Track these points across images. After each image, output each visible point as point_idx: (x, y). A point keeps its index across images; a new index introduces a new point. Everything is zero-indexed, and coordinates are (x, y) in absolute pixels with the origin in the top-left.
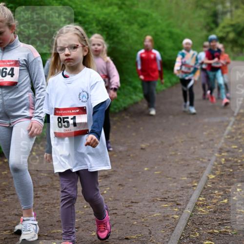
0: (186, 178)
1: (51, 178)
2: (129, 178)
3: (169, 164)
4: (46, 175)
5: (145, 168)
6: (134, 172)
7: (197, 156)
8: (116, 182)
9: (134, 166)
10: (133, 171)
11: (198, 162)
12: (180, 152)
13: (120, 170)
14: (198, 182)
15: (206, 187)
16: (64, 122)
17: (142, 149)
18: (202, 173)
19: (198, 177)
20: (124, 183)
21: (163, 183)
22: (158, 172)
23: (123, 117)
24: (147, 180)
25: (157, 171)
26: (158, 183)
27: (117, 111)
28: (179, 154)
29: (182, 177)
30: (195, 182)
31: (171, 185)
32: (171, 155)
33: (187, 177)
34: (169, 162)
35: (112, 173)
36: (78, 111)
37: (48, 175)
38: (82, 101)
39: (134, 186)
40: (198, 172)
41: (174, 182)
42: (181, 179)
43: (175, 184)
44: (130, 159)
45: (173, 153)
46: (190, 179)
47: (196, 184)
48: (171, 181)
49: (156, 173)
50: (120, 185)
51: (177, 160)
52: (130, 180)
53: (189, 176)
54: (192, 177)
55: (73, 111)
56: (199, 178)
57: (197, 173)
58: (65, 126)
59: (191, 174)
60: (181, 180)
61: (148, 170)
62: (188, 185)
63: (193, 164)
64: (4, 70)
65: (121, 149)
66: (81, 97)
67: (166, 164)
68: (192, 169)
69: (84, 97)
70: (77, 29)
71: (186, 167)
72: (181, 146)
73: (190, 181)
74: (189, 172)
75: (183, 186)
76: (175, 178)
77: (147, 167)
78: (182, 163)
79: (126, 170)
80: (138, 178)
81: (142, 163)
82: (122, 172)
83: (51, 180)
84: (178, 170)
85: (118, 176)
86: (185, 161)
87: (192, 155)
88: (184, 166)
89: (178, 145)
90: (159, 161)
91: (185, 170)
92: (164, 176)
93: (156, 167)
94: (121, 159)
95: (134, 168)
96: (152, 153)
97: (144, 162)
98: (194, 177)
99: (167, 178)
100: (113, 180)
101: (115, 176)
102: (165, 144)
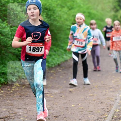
0: (100, 112)
1: (9, 112)
2: (61, 112)
3: (89, 102)
4: (5, 110)
5: (72, 105)
6: (65, 108)
7: (108, 97)
8: (53, 114)
9: (65, 103)
10: (64, 107)
11: (108, 101)
12: (96, 94)
13: (55, 106)
14: (108, 114)
15: (113, 117)
17: (70, 92)
18: (110, 108)
19: (108, 111)
20: (58, 115)
21: (84, 115)
22: (82, 108)
23: (58, 70)
24: (74, 113)
25: (80, 107)
26: (81, 115)
27: (53, 66)
28: (95, 95)
29: (97, 111)
30: (106, 114)
32: (90, 96)
34: (89, 101)
35: (50, 108)
37: (6, 110)
39: (65, 117)
40: (108, 107)
41: (92, 115)
44: (62, 99)
45: (92, 95)
47: (107, 116)
48: (90, 114)
49: (80, 108)
50: (55, 116)
51: (94, 99)
52: (63, 113)
53: (102, 110)
54: (104, 111)
57: (108, 108)
60: (97, 113)
62: (102, 116)
63: (105, 102)
65: (56, 91)
67: (87, 102)
68: (104, 106)
71: (100, 104)
72: (97, 90)
73: (103, 114)
74: (102, 108)
75: (98, 117)
76: (93, 112)
77: (74, 105)
78: (97, 101)
79: (59, 106)
80: (68, 112)
81: (70, 102)
82: (57, 108)
83: (9, 113)
84: (95, 106)
85: (54, 111)
86: (99, 100)
87: (104, 96)
88: (99, 103)
89: (94, 89)
90: (82, 100)
91: (100, 106)
92: (85, 110)
93: (80, 104)
94: (56, 98)
95: (65, 105)
96: (77, 95)
97: (71, 101)
98: (105, 111)
99: (87, 112)
100: (51, 113)
101: (52, 110)
102: (86, 89)
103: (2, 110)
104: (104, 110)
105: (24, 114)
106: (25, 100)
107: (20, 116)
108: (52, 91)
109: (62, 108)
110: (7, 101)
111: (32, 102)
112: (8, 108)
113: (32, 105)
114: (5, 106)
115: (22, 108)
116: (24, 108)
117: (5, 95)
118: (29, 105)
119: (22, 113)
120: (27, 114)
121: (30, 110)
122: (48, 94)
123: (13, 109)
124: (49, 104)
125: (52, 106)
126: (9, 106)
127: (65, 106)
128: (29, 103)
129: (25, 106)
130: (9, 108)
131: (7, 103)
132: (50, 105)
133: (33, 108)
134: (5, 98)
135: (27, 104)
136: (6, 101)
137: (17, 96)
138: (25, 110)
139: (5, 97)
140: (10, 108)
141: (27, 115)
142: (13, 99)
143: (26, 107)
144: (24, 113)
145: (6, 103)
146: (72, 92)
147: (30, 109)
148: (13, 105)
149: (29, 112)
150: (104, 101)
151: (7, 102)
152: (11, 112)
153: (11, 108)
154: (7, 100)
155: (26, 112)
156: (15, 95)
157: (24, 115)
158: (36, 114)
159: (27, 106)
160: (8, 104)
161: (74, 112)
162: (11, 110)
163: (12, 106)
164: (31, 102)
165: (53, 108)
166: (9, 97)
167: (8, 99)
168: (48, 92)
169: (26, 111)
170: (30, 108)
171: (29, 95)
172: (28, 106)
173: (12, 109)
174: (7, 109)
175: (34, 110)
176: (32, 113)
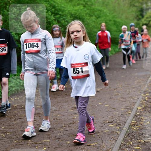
0: (124, 109)
5: (99, 103)
6: (93, 105)
7: (131, 96)
9: (93, 101)
10: (92, 105)
11: (131, 99)
12: (121, 93)
14: (131, 111)
15: (136, 114)
16: (77, 71)
18: (134, 106)
19: (131, 108)
21: (110, 112)
22: (108, 105)
24: (101, 110)
25: (106, 105)
26: (107, 112)
28: (120, 94)
31: (115, 113)
32: (115, 95)
34: (114, 99)
36: (83, 65)
38: (86, 60)
39: (93, 113)
40: (131, 105)
41: (117, 112)
42: (121, 109)
45: (117, 94)
46: (127, 109)
47: (130, 113)
48: (115, 111)
49: (106, 106)
51: (118, 98)
52: (91, 110)
55: (81, 65)
56: (131, 109)
58: (77, 73)
60: (121, 110)
62: (126, 113)
63: (128, 101)
64: (33, 44)
66: (85, 57)
67: (112, 100)
68: (128, 104)
69: (87, 57)
70: (79, 22)
73: (127, 111)
74: (126, 105)
75: (122, 114)
76: (118, 109)
77: (101, 103)
78: (122, 100)
80: (95, 109)
81: (98, 100)
84: (119, 104)
86: (123, 99)
87: (128, 95)
88: (123, 101)
89: (119, 89)
90: (108, 99)
91: (124, 104)
92: (111, 108)
93: (106, 102)
95: (93, 103)
96: (104, 94)
97: (99, 99)
98: (129, 108)
99: (112, 109)
102: (111, 89)
103: (37, 107)
104: (127, 107)
106: (57, 98)
107: (53, 112)
111: (63, 100)
113: (64, 103)
115: (54, 105)
118: (61, 103)
119: (55, 110)
120: (59, 110)
121: (61, 108)
128: (61, 101)
129: (57, 104)
135: (59, 102)
138: (58, 107)
143: (59, 105)
144: (57, 110)
146: (99, 91)
147: (62, 107)
149: (61, 109)
150: (128, 100)
157: (57, 112)
158: (67, 110)
159: (59, 103)
161: (101, 109)
170: (62, 106)
171: (61, 94)
175: (65, 107)
176: (64, 110)
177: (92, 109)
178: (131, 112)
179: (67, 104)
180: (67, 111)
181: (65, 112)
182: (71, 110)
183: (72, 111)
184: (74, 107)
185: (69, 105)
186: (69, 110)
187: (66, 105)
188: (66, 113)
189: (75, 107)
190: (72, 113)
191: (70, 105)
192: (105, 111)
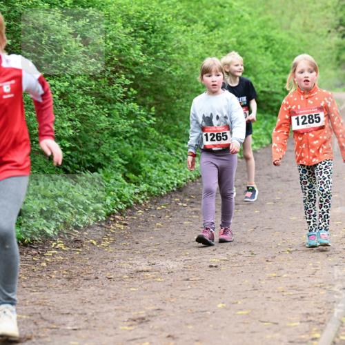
0: (298, 324)
1: (35, 323)
2: (187, 324)
3: (266, 295)
4: (24, 317)
5: (219, 303)
6: (197, 312)
7: (320, 281)
8: (162, 330)
9: (197, 299)
10: (195, 309)
11: (323, 292)
12: (288, 273)
13: (168, 307)
14: (322, 331)
15: (337, 340)
17: (211, 266)
18: (329, 313)
19: (321, 320)
20: (177, 333)
21: (253, 332)
22: (244, 312)
23: (176, 203)
24: (223, 328)
25: (241, 310)
26: (243, 333)
27: (164, 192)
28: (285, 276)
29: (291, 321)
30: (317, 331)
31: (269, 337)
32: (269, 278)
33: (301, 322)
34: (267, 292)
35: (155, 313)
37: (28, 317)
39: (197, 338)
40: (321, 311)
41: (275, 332)
42: (288, 324)
43: (277, 335)
44: (189, 287)
45: (274, 275)
46: (307, 325)
47: (317, 335)
48: (268, 329)
49: (240, 312)
50: (169, 336)
51: (280, 288)
52: (190, 327)
53: (305, 319)
54: (310, 321)
56: (323, 324)
57: (320, 314)
59: (308, 314)
60: (289, 327)
61: (225, 308)
62: (303, 337)
63: (312, 297)
65: (172, 265)
67: (259, 295)
68: (310, 306)
71: (298, 303)
72: (289, 260)
73: (307, 329)
74: (305, 312)
75: (292, 340)
76: (277, 324)
77: (223, 303)
78: (291, 293)
79: (181, 308)
80: (205, 323)
81: (212, 294)
82: (173, 311)
83: (35, 327)
84: (283, 306)
85: (165, 320)
86: (297, 290)
87: (309, 279)
88: (294, 299)
89: (282, 258)
90: (247, 291)
91: (298, 307)
92: (254, 319)
93: (239, 303)
94: (171, 286)
95: (198, 303)
96: (233, 275)
97: (216, 292)
98: (314, 321)
99: (262, 324)
100: (156, 327)
101: (161, 319)
102: (257, 257)
104: (309, 318)
105: (80, 329)
106: (81, 288)
107: (69, 335)
108: (161, 263)
109: (189, 311)
110: (31, 291)
111: (102, 295)
112: (34, 312)
113: (102, 305)
114: (26, 305)
115: (72, 312)
116: (80, 312)
117: (25, 276)
118: (92, 304)
119: (75, 327)
120: (87, 329)
121: (95, 319)
122: (148, 271)
123: (47, 315)
124: (152, 300)
125: (161, 307)
126: (36, 307)
127: (197, 307)
128: (94, 298)
129: (81, 308)
130: (36, 313)
131: (31, 297)
132: (155, 305)
133: (106, 312)
134: (25, 285)
135: (89, 302)
136: (28, 292)
137: (59, 279)
138: (83, 318)
139: (25, 281)
140: (39, 313)
141: (88, 331)
142: (48, 285)
143: (86, 310)
144: (81, 327)
145: (28, 297)
146: (216, 266)
147: (96, 316)
148: (48, 304)
149: (92, 324)
150: (310, 293)
151: (32, 294)
152: (42, 324)
153: (42, 313)
154: (30, 289)
155: (86, 323)
156: (53, 276)
157: (80, 332)
158: (115, 328)
159: (88, 305)
160: (33, 300)
161: (222, 325)
162: (42, 318)
163: (44, 305)
164: (99, 295)
165: (162, 313)
166: (37, 280)
167: (32, 285)
168: (150, 268)
169: (86, 321)
170: (97, 313)
171: (93, 276)
172: (91, 307)
173: (44, 316)
174: (30, 316)
175: (107, 318)
176: (104, 327)
177: (194, 324)
178: (321, 334)
179: (113, 308)
180: (112, 332)
181: (107, 335)
182: (127, 328)
183: (131, 331)
184: (136, 317)
185: (120, 312)
186: (121, 328)
187: (109, 311)
188: (111, 336)
189: (139, 319)
190: (131, 338)
191: (123, 310)
192: (237, 330)
